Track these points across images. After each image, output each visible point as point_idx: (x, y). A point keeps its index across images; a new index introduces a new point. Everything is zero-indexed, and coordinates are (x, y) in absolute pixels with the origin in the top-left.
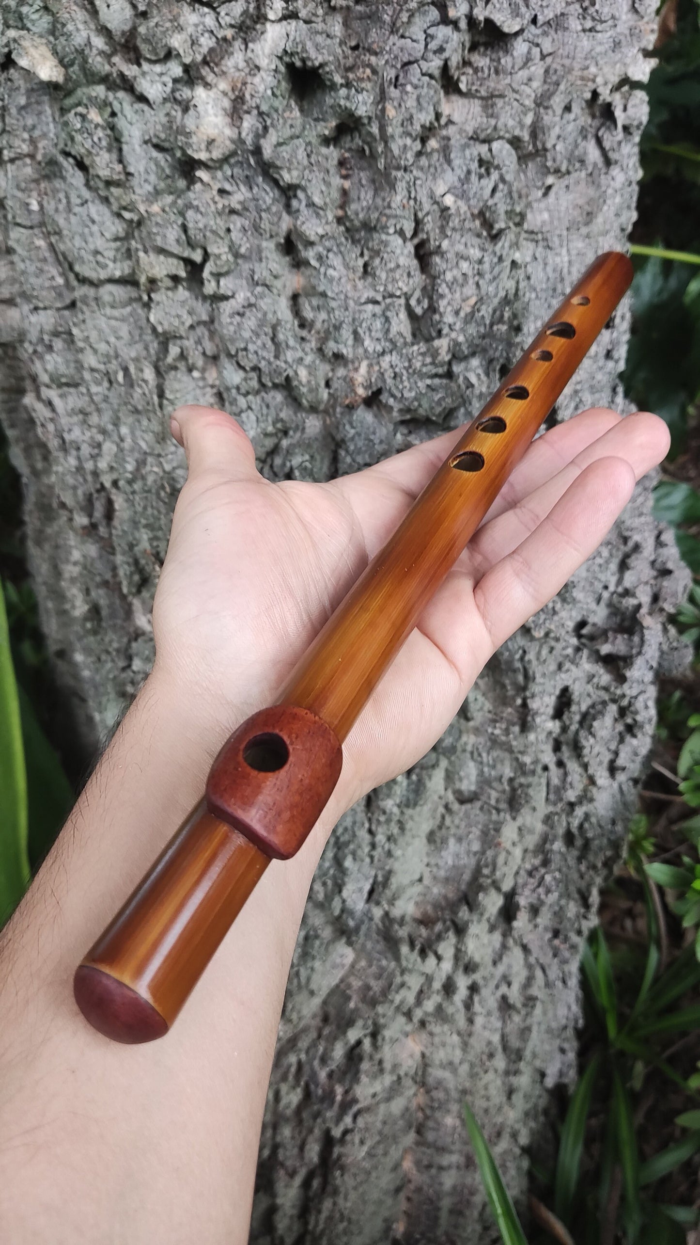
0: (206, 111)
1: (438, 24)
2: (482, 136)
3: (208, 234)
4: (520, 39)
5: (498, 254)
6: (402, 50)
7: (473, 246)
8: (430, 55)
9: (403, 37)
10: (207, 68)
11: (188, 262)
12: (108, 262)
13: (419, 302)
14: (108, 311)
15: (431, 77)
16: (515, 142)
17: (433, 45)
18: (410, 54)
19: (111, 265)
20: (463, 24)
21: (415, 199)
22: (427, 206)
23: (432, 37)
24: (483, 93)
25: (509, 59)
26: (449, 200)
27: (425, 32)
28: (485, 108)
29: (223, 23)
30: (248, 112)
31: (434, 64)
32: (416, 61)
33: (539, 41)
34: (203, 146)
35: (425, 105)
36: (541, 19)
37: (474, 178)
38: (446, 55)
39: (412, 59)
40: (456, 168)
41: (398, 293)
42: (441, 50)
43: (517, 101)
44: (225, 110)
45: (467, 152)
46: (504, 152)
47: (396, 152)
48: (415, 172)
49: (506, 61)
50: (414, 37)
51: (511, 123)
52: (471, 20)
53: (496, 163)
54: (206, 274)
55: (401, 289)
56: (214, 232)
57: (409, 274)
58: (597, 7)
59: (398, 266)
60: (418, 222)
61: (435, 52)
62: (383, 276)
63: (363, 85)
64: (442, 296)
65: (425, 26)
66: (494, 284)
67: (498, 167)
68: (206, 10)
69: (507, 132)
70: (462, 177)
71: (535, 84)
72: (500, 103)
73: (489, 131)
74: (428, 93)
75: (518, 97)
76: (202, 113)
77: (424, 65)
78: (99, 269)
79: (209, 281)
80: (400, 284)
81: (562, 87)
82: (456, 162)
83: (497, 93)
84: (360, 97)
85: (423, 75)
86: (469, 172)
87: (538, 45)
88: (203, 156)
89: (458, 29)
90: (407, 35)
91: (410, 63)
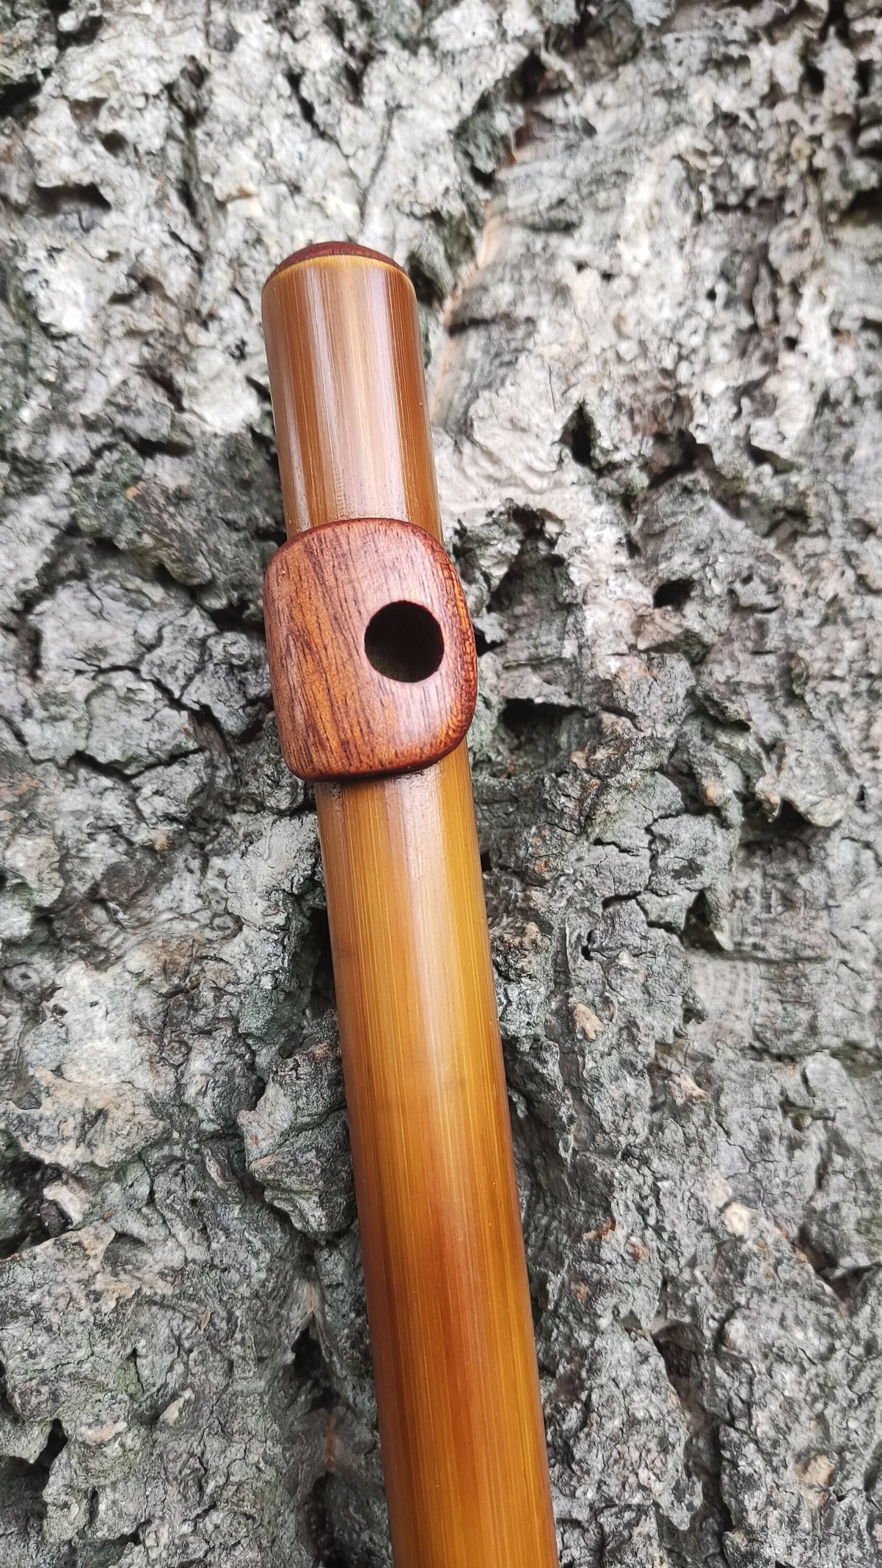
0: (89, 1023)
1: (678, 814)
2: (779, 1046)
3: (66, 1384)
4: (839, 837)
6: (598, 870)
7: (799, 1322)
8: (667, 882)
9: (598, 842)
10: (99, 913)
15: (669, 928)
16: (850, 1055)
17: (670, 859)
18: (619, 881)
20: (735, 813)
21: (659, 1230)
22: (690, 1240)
23: (667, 841)
24: (774, 953)
25: (816, 875)
26: (738, 1220)
27: (648, 830)
28: (777, 982)
29: (146, 810)
30: (207, 1033)
31: (676, 901)
32: (634, 895)
33: (870, 837)
34: (70, 1128)
35: (662, 994)
36: (872, 796)
37: (778, 1150)
38: (703, 880)
39: (624, 891)
40: (734, 1128)
42: (692, 869)
43: (846, 964)
44: (138, 1019)
45: (757, 1090)
46: (833, 1079)
47: (607, 1118)
48: (655, 1164)
49: (810, 881)
50: (625, 843)
51: (840, 1015)
52: (750, 801)
53: (818, 1105)
54: (53, 1491)
55: (646, 1485)
56: (84, 1378)
59: (632, 1422)
60: (665, 1282)
61: (677, 875)
62: (596, 1462)
64: (750, 1483)
65: (649, 819)
66: (862, 1414)
68: (106, 782)
69: (835, 1034)
70: (750, 1147)
72: (815, 973)
73: (797, 1036)
74: (668, 967)
75: (847, 956)
76: (76, 1030)
77: (653, 904)
82: (734, 1117)
83: (809, 953)
85: (651, 924)
86: (765, 1136)
87: (868, 845)
88: (67, 1155)
89: (724, 823)
90: (608, 837)
91: (619, 898)
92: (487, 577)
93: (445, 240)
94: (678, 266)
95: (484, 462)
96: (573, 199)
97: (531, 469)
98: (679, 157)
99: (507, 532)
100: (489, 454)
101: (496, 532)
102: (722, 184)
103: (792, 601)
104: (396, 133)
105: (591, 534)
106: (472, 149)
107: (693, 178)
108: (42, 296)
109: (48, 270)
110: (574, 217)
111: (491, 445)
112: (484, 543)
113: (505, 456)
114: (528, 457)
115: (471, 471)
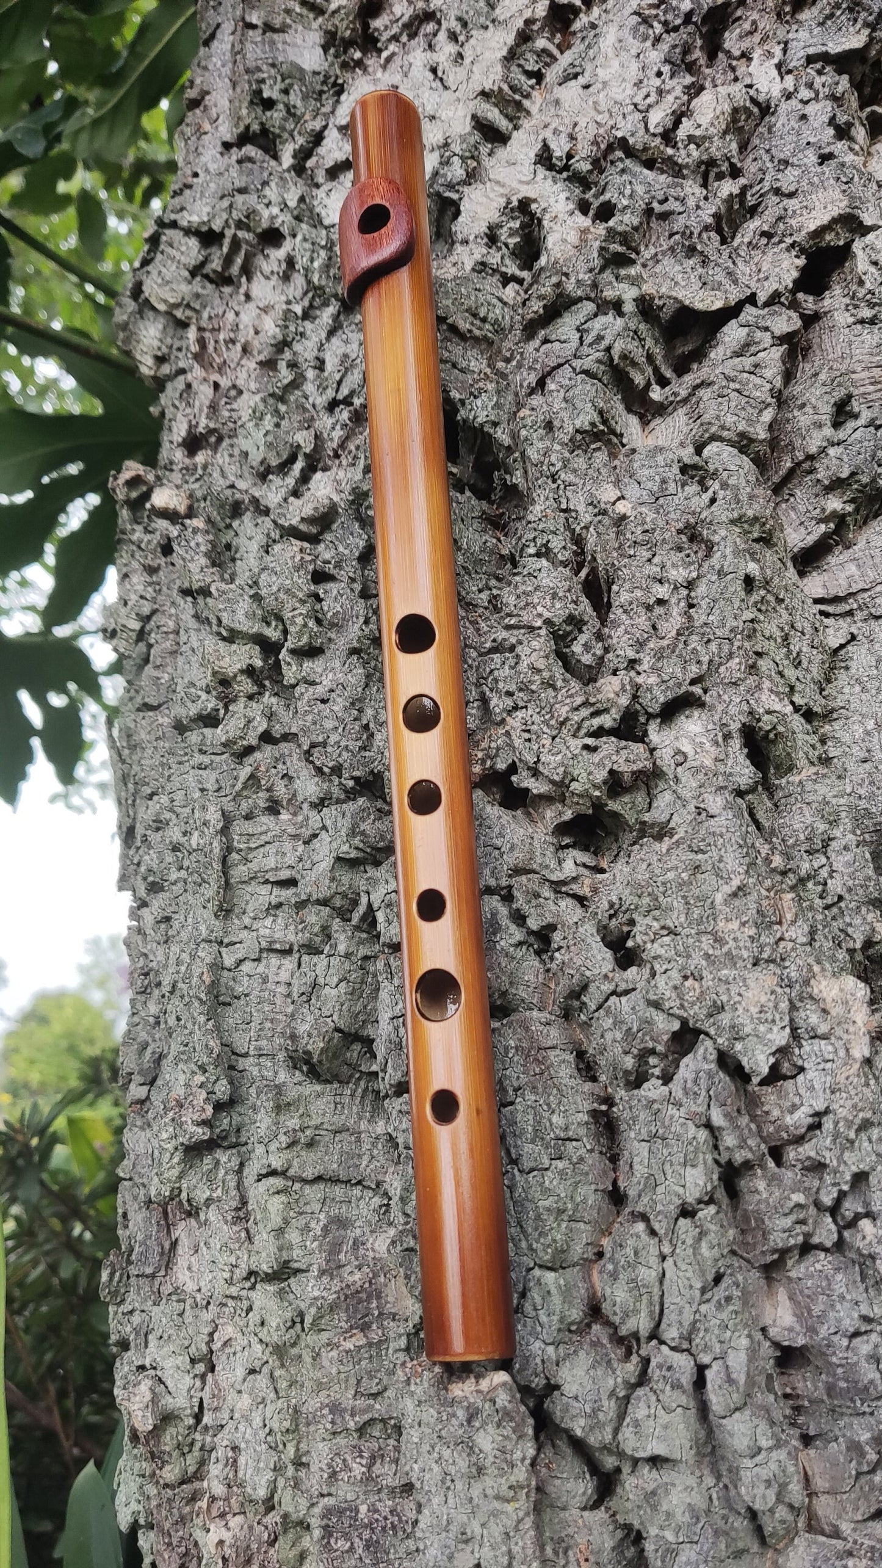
1: (596, 315)
3: (281, 595)
4: (733, 323)
5: (717, 567)
6: (547, 355)
7: (674, 566)
8: (586, 350)
9: (547, 342)
11: (260, 641)
12: (200, 693)
13: (587, 647)
14: (198, 758)
15: (588, 373)
16: (743, 444)
17: (589, 339)
18: (558, 357)
19: (204, 696)
21: (568, 510)
22: (587, 516)
23: (587, 331)
24: (683, 393)
26: (624, 507)
27: (578, 329)
28: (691, 412)
31: (591, 359)
32: (567, 362)
33: (768, 323)
36: (762, 297)
38: (607, 343)
39: (561, 361)
41: (539, 623)
42: (600, 338)
43: (738, 391)
46: (727, 457)
47: (535, 457)
48: (563, 476)
50: (563, 338)
51: (730, 419)
52: (644, 303)
53: (712, 467)
54: (284, 654)
55: (540, 615)
56: (288, 591)
57: (554, 596)
58: (868, 285)
60: (578, 541)
61: (592, 345)
63: (481, 384)
64: (615, 624)
65: (579, 324)
67: (715, 475)
69: (723, 427)
70: (656, 488)
71: (768, 373)
75: (737, 386)
77: (578, 363)
78: (189, 704)
79: (289, 664)
80: (540, 609)
81: (823, 377)
82: (644, 473)
83: (697, 382)
84: (479, 402)
85: (577, 373)
86: (664, 481)
87: (767, 329)
89: (621, 314)
90: (553, 337)
91: (560, 366)
92: (506, 245)
93: (496, 105)
94: (634, 67)
95: (497, 188)
96: (577, 63)
97: (521, 182)
98: (635, 13)
99: (513, 218)
100: (498, 183)
101: (504, 218)
102: (670, 17)
103: (691, 202)
104: (475, 69)
105: (552, 200)
106: (522, 62)
107: (646, 21)
108: (323, 214)
109: (326, 201)
110: (578, 69)
111: (498, 178)
112: (499, 226)
113: (507, 181)
114: (519, 176)
115: (492, 195)
